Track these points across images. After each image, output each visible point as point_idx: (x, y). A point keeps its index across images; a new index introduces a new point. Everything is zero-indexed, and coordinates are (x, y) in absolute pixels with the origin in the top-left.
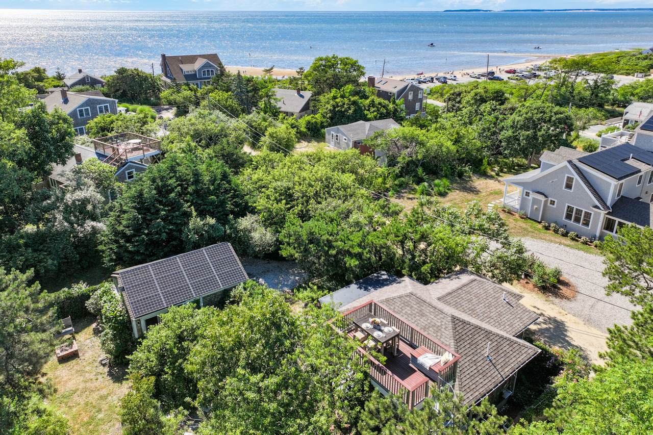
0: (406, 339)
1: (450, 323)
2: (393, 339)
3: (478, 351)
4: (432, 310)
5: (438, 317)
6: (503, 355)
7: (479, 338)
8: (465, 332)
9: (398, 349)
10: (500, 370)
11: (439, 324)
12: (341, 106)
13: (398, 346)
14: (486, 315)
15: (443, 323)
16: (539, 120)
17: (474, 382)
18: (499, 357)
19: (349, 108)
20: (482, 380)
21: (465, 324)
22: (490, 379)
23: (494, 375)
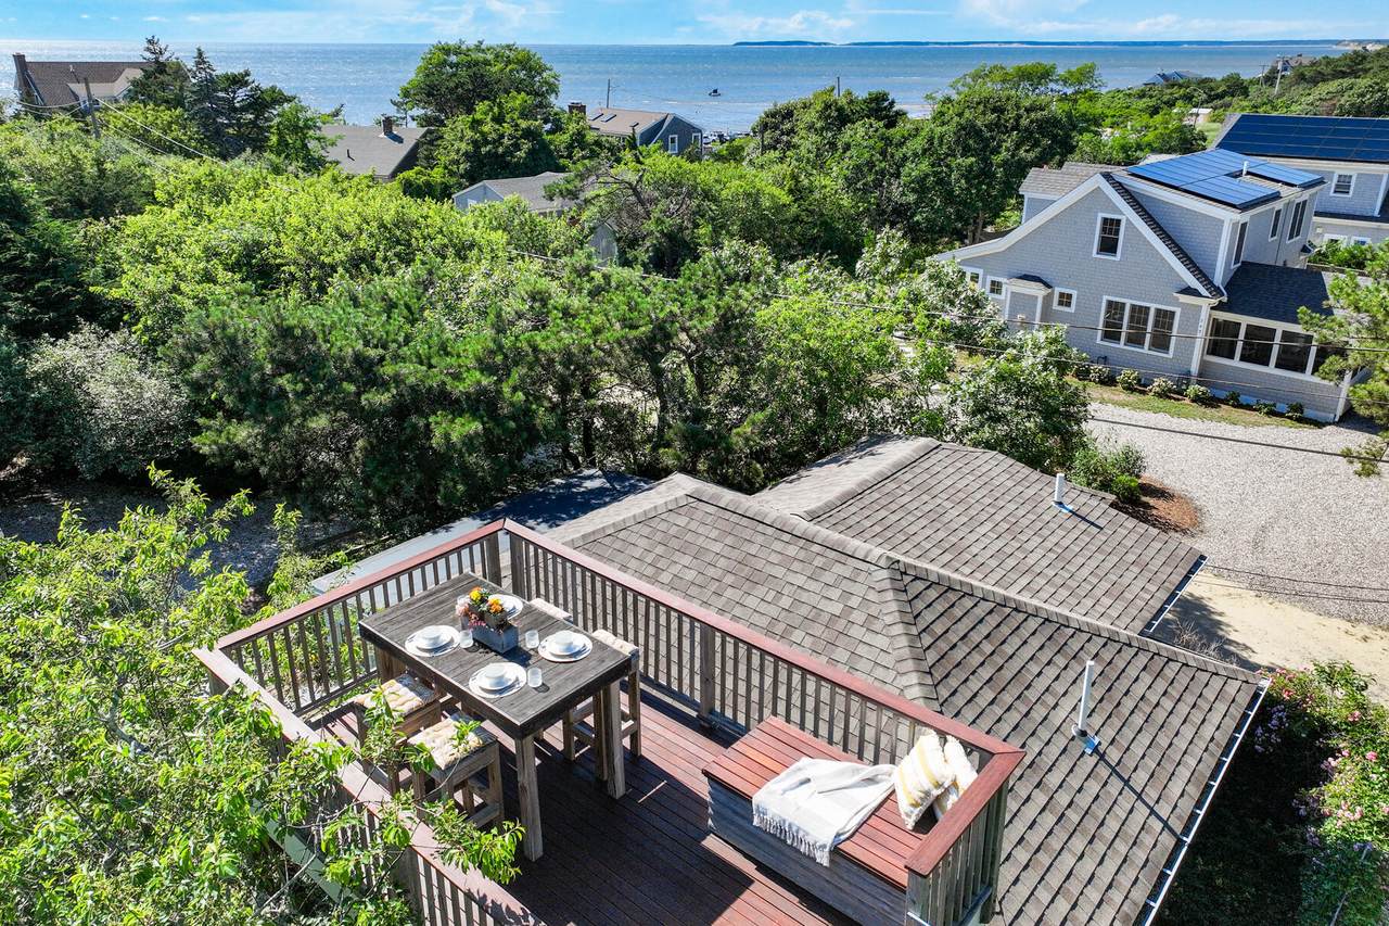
0: (679, 696)
1: (890, 595)
2: (598, 688)
3: (1037, 715)
4: (792, 551)
5: (828, 578)
6: (1138, 720)
7: (1027, 653)
8: (962, 628)
9: (634, 758)
10: (1151, 795)
11: (837, 609)
12: (494, 141)
13: (635, 737)
14: (1011, 562)
15: (854, 602)
16: (989, 127)
17: (1055, 880)
18: (1128, 733)
19: (517, 147)
20: (1088, 866)
21: (952, 597)
22: (1122, 847)
23: (1133, 828)
